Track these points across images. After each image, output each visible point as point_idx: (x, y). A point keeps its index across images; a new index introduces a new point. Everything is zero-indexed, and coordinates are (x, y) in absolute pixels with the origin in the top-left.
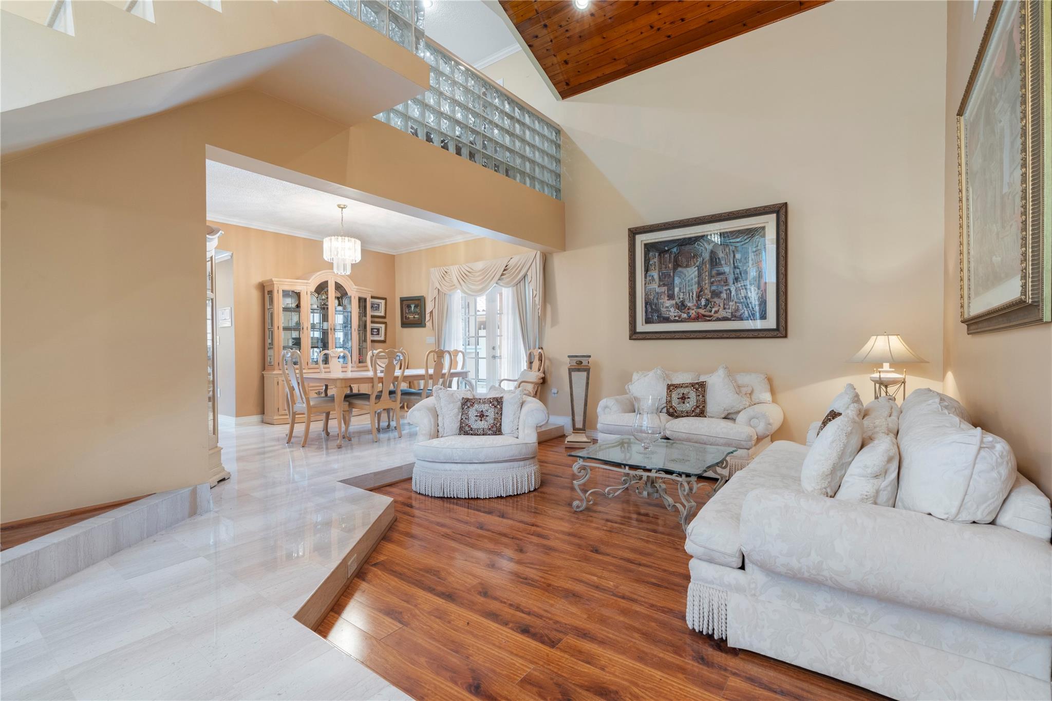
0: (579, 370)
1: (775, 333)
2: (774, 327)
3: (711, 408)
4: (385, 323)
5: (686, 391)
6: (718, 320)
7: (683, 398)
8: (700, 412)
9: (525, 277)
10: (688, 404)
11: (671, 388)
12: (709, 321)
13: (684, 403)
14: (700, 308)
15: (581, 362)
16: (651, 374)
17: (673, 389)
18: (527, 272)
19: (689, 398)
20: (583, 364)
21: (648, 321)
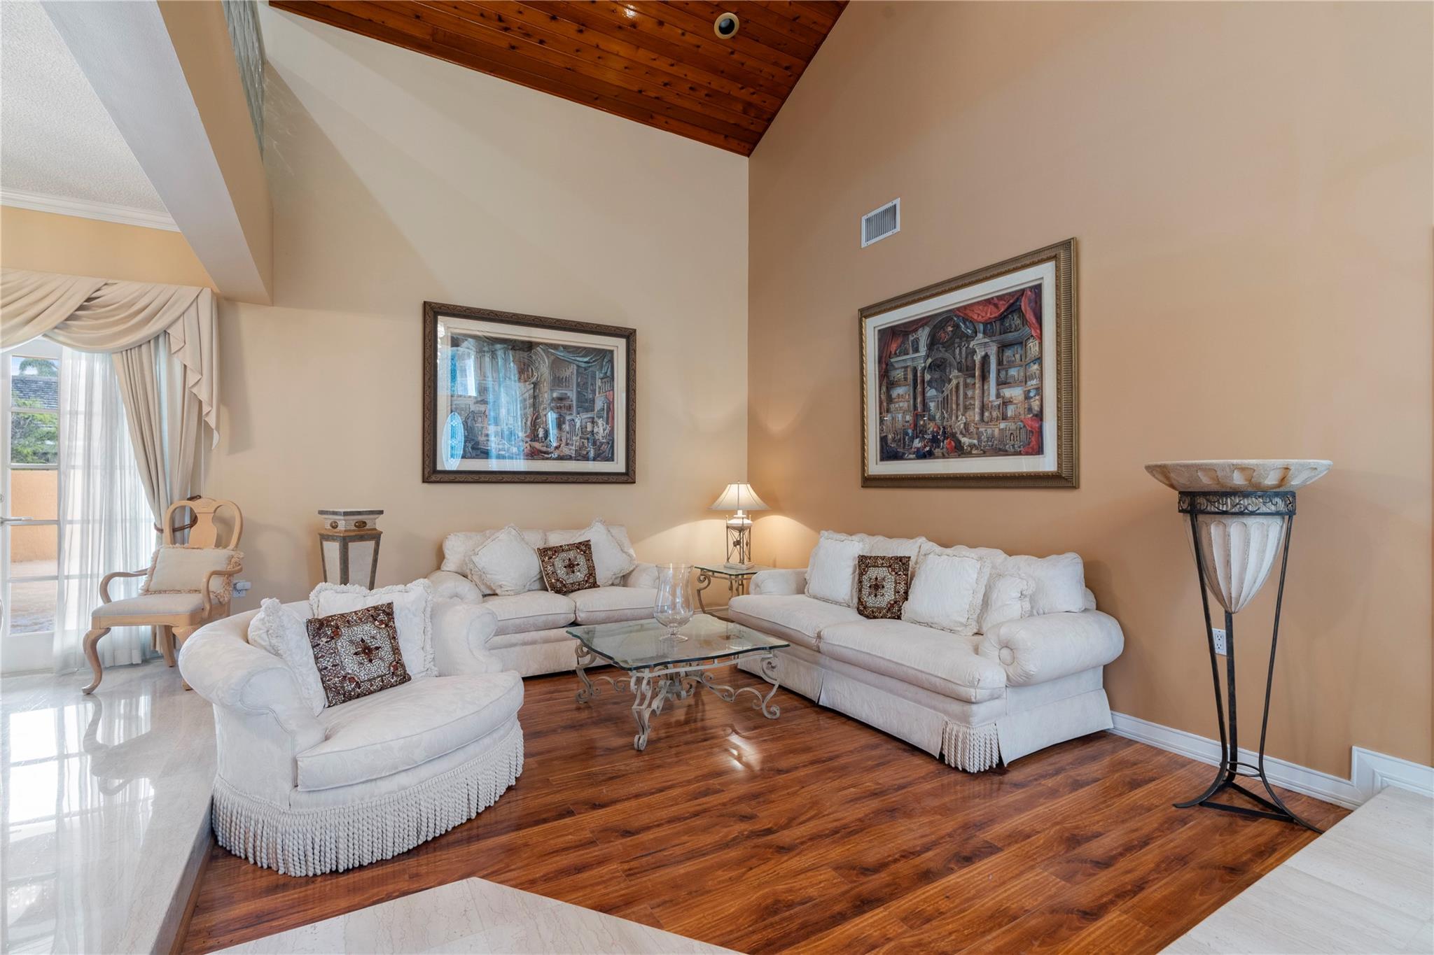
0: (361, 538)
1: (625, 478)
2: (623, 470)
5: (572, 554)
6: (561, 458)
7: (571, 566)
8: (591, 582)
9: (157, 338)
10: (578, 573)
11: (547, 553)
12: (547, 459)
13: (573, 572)
14: (536, 441)
15: (365, 523)
16: (502, 536)
17: (553, 555)
18: (170, 326)
19: (578, 565)
20: (367, 527)
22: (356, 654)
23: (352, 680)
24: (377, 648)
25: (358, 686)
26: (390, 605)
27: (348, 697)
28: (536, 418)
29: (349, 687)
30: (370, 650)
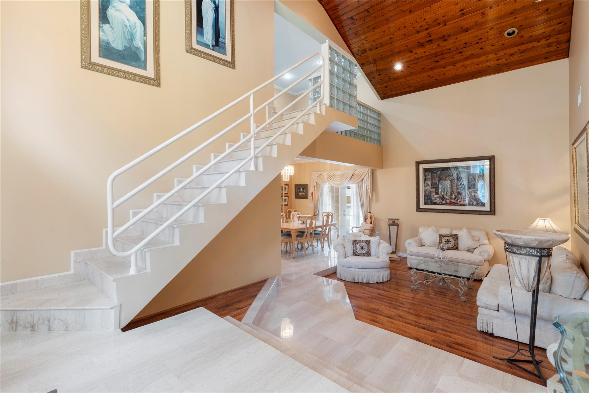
0: (393, 225)
1: (490, 213)
2: (489, 210)
3: (460, 246)
4: (288, 196)
5: (449, 238)
6: (461, 205)
7: (448, 242)
8: (456, 248)
9: (362, 180)
10: (450, 244)
11: (441, 236)
12: (456, 205)
13: (448, 244)
14: (452, 199)
15: (395, 222)
16: (430, 229)
17: (442, 237)
18: (364, 177)
19: (450, 241)
20: (395, 223)
21: (426, 203)
22: (360, 248)
23: (358, 252)
24: (364, 248)
25: (359, 254)
26: (370, 240)
27: (356, 255)
28: (452, 192)
29: (357, 253)
30: (363, 248)
